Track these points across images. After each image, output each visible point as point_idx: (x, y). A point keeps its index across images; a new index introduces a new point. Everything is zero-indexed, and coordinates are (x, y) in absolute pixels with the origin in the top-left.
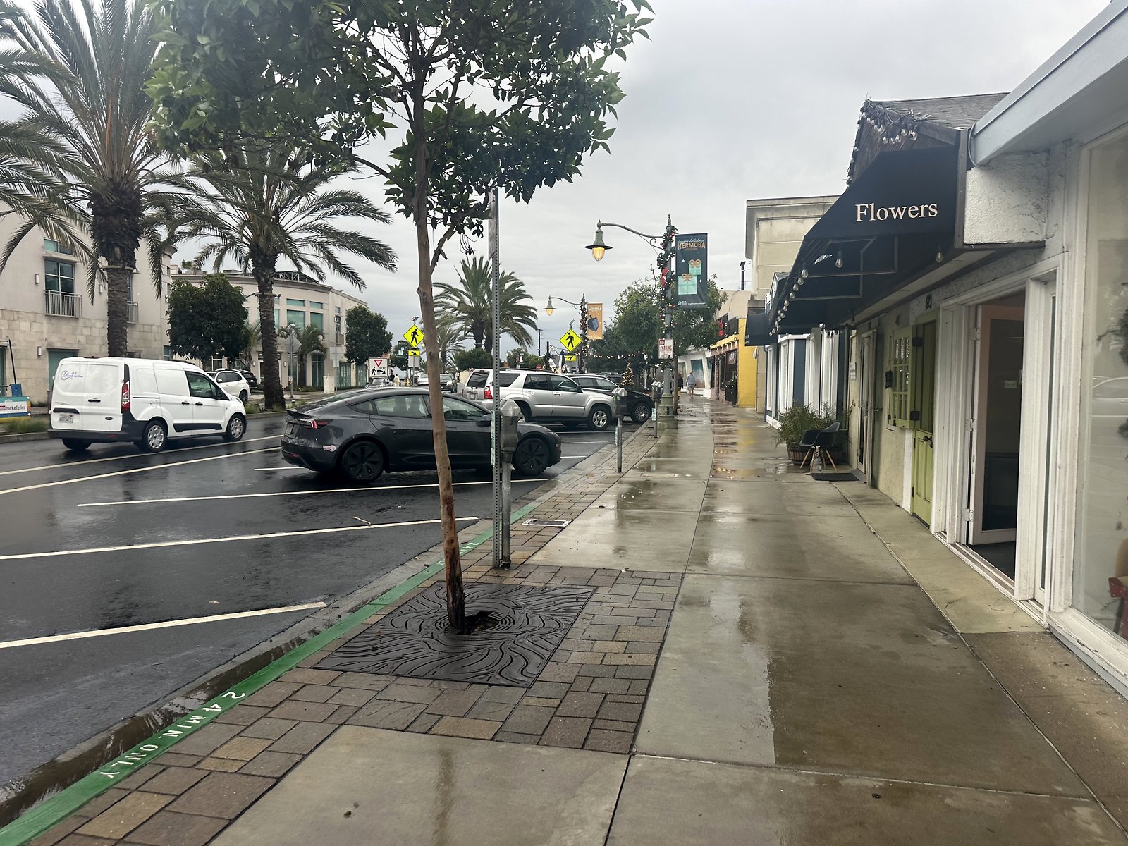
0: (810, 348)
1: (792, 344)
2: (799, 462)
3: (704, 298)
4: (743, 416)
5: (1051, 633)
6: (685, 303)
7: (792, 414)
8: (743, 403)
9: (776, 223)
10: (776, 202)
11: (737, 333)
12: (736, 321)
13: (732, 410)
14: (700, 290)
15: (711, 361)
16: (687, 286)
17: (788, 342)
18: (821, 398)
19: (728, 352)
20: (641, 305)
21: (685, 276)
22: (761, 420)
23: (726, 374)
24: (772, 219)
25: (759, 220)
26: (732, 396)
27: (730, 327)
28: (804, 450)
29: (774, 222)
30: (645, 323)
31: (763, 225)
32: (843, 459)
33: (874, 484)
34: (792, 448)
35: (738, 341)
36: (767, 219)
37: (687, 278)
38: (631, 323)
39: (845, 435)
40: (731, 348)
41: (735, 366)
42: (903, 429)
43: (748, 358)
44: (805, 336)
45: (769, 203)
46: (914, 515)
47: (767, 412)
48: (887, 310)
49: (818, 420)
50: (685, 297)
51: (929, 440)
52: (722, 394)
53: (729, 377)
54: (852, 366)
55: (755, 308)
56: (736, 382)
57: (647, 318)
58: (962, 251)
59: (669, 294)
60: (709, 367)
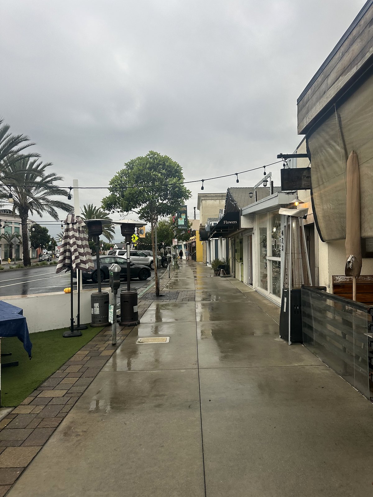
0: (219, 242)
1: (214, 241)
2: (217, 274)
3: (187, 226)
4: (199, 264)
5: (256, 291)
6: (180, 227)
7: (214, 261)
8: (198, 260)
9: (208, 201)
10: (207, 194)
11: (195, 236)
12: (195, 231)
13: (194, 263)
14: (185, 223)
15: (185, 245)
16: (181, 222)
17: (213, 241)
18: (222, 256)
19: (192, 242)
20: (164, 227)
21: (180, 218)
22: (205, 265)
23: (192, 249)
24: (206, 200)
25: (202, 200)
26: (194, 258)
27: (194, 233)
28: (218, 270)
29: (207, 201)
30: (166, 233)
31: (203, 202)
32: (228, 273)
33: (235, 277)
34: (215, 271)
35: (196, 238)
36: (204, 200)
37: (181, 219)
38: (160, 233)
39: (228, 266)
40: (193, 241)
41: (195, 247)
42: (239, 262)
43: (199, 244)
44: (218, 238)
45: (205, 194)
46: (242, 281)
47: (207, 263)
48: (235, 234)
49: (222, 263)
50: (181, 225)
51: (243, 263)
52: (190, 257)
53: (193, 251)
54: (230, 248)
55: (202, 229)
56: (195, 253)
57: (166, 231)
58: (240, 229)
59: (175, 224)
60: (185, 248)
